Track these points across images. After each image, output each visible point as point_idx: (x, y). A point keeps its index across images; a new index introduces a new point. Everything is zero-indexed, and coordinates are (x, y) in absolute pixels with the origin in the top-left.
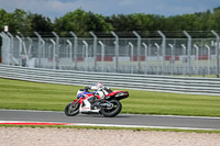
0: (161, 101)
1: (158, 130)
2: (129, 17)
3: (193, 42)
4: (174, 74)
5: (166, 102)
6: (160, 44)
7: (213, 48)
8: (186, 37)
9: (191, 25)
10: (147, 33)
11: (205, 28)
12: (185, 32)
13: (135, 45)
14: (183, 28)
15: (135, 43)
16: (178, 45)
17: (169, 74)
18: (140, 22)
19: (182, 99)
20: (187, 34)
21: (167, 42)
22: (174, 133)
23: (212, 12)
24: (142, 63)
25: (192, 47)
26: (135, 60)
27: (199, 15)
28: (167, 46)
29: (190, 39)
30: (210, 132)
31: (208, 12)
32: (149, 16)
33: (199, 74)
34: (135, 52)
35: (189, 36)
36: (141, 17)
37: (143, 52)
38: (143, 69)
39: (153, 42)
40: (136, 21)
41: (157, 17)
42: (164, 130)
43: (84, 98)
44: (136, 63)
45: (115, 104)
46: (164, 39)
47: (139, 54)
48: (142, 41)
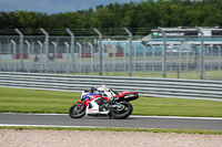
0: (44, 99)
1: (41, 129)
2: (11, 14)
3: (76, 40)
4: (58, 72)
5: (49, 100)
6: (43, 41)
7: (96, 46)
8: (69, 35)
9: (74, 23)
10: (30, 30)
11: (88, 26)
12: (68, 30)
13: (18, 43)
14: (66, 26)
15: (17, 41)
16: (61, 43)
17: (53, 72)
18: (22, 20)
19: (65, 97)
20: (70, 32)
21: (50, 40)
22: (57, 131)
23: (94, 10)
24: (25, 61)
25: (75, 45)
26: (18, 57)
27: (81, 12)
28: (50, 44)
29: (73, 37)
30: (93, 130)
31: (91, 10)
32: (31, 13)
33: (83, 72)
34: (18, 50)
35: (72, 34)
36: (23, 14)
37: (25, 50)
38: (26, 67)
39: (36, 40)
40: (18, 18)
41: (40, 14)
42: (47, 129)
43: (90, 99)
44: (19, 61)
45: (126, 105)
46: (47, 36)
47: (22, 52)
48: (24, 39)
